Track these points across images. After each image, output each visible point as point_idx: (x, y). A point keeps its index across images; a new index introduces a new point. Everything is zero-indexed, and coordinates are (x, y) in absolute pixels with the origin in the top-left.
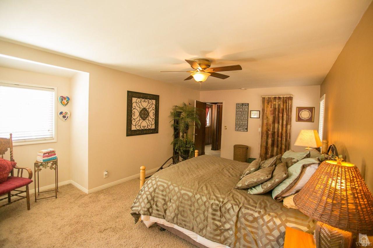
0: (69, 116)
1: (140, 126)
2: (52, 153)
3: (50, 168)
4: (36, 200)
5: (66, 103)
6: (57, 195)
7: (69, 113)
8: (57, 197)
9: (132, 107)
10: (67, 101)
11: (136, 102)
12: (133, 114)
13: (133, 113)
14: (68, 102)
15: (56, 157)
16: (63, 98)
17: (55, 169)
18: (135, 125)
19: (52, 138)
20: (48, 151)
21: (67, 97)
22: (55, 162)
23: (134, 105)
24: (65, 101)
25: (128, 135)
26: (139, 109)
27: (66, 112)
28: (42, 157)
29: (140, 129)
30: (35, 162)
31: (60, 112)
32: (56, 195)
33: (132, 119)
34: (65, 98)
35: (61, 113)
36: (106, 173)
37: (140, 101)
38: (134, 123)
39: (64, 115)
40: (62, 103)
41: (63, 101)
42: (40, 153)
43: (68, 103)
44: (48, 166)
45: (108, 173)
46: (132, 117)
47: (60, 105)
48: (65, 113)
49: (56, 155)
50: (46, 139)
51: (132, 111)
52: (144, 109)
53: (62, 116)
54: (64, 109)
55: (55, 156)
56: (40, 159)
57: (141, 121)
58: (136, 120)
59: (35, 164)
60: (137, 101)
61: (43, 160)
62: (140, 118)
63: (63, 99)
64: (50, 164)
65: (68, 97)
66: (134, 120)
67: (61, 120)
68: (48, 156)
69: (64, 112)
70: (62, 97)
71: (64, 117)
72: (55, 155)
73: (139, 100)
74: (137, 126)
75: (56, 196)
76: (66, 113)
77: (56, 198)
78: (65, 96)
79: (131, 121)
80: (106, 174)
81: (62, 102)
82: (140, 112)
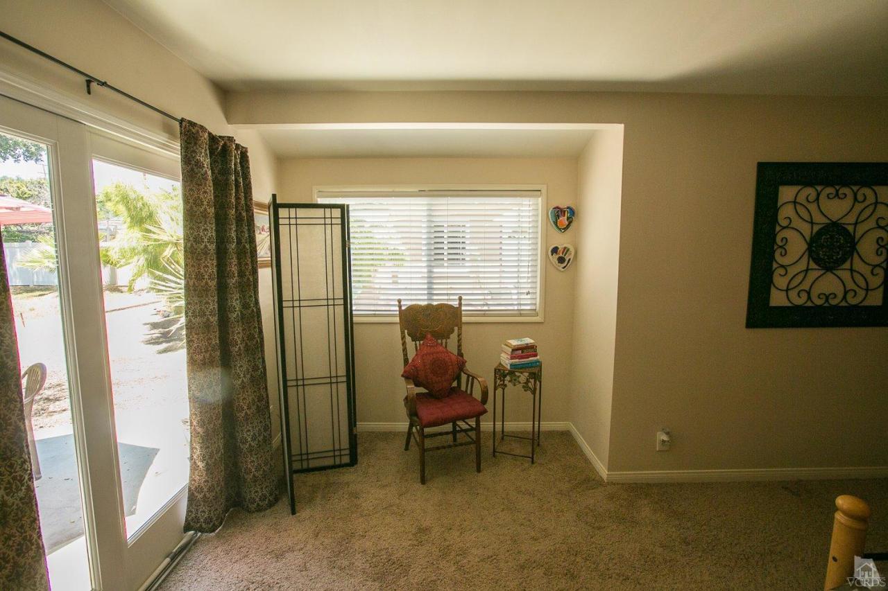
0: (572, 257)
1: (809, 293)
2: (529, 350)
3: (524, 387)
4: (494, 451)
5: (567, 223)
6: (535, 456)
7: (572, 250)
8: (535, 459)
9: (776, 221)
10: (568, 218)
11: (795, 202)
12: (781, 247)
13: (780, 244)
14: (571, 219)
15: (539, 362)
16: (558, 212)
17: (534, 392)
18: (787, 290)
19: (534, 312)
20: (522, 343)
21: (568, 208)
22: (536, 375)
23: (786, 212)
24: (564, 220)
25: (752, 323)
26: (806, 229)
27: (565, 248)
28: (509, 357)
29: (809, 304)
30: (495, 365)
31: (553, 246)
32: (533, 455)
33: (775, 265)
34: (565, 211)
35: (555, 250)
36: (665, 438)
37: (812, 198)
38: (780, 281)
39: (561, 255)
40: (557, 226)
41: (561, 219)
42: (507, 345)
43: (570, 223)
44: (520, 383)
45: (670, 437)
46: (772, 258)
47: (553, 230)
48: (564, 250)
49: (538, 357)
50: (522, 312)
51: (775, 235)
52: (834, 228)
53: (556, 257)
54: (561, 240)
55: (535, 358)
56: (506, 361)
57: (813, 275)
58: (792, 271)
59: (495, 370)
60: (802, 199)
61: (511, 365)
62: (811, 262)
63: (560, 212)
64: (523, 377)
65: (572, 206)
66: (782, 271)
67: (555, 267)
68: (522, 357)
69: (561, 248)
70: (557, 208)
71: (561, 260)
72: (536, 355)
73: (810, 192)
74: (793, 294)
75: (532, 458)
76: (566, 250)
77: (533, 462)
78: (563, 205)
79: (770, 273)
80: (663, 441)
81: (557, 220)
82: (811, 238)
